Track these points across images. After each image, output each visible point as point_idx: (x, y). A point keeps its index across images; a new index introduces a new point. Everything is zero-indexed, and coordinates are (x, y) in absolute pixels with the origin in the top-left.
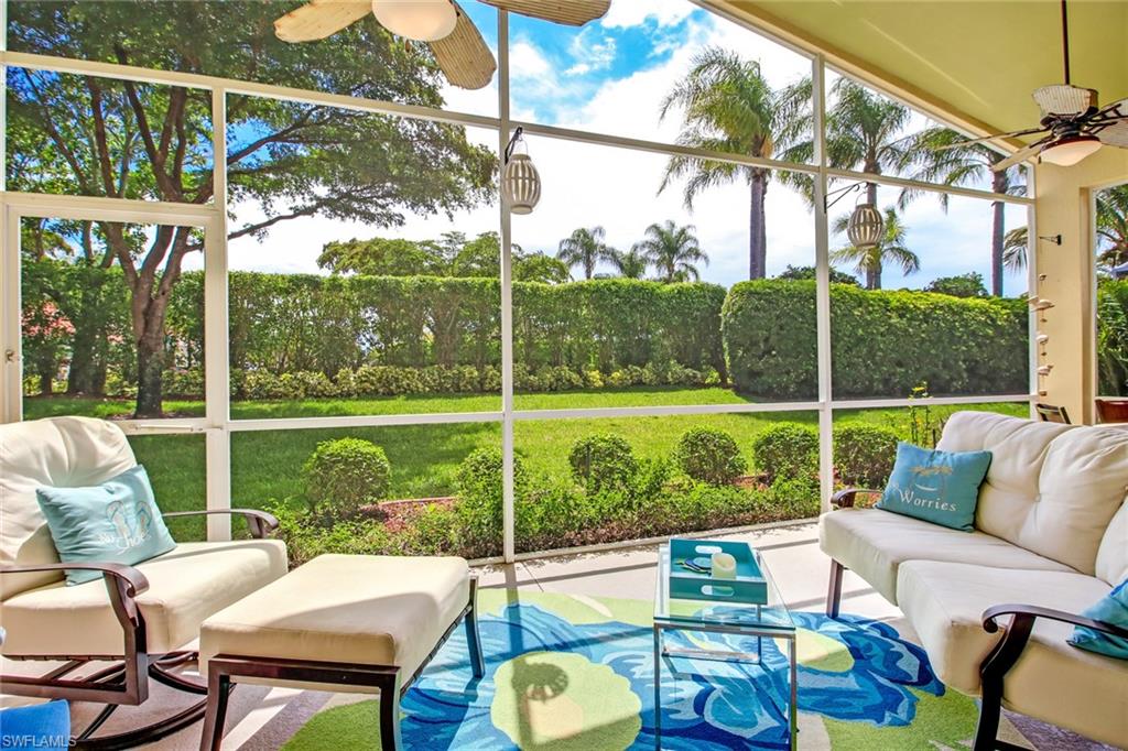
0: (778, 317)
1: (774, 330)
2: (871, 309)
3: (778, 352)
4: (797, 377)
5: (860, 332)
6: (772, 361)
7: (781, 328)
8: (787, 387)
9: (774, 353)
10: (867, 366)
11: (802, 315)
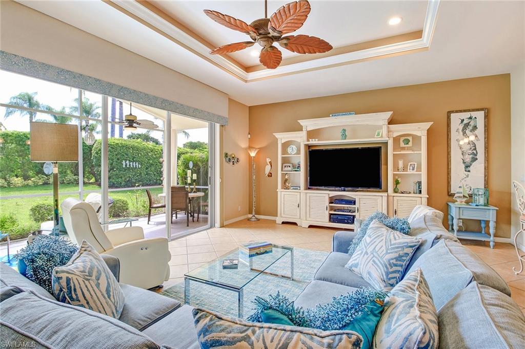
0: (116, 155)
1: (114, 160)
2: (156, 153)
3: (117, 169)
4: (126, 179)
5: (151, 162)
6: (113, 173)
7: (118, 159)
8: (121, 183)
9: (115, 169)
10: (155, 175)
11: (127, 155)
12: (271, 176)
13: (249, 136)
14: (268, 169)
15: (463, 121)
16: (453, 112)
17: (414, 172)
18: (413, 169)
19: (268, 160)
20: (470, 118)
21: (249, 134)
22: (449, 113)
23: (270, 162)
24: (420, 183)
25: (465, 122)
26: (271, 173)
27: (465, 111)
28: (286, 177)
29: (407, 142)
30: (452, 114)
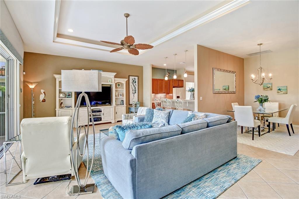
12: (45, 101)
13: (24, 73)
14: (42, 97)
15: (133, 79)
16: (130, 76)
17: (121, 97)
18: (121, 96)
19: (42, 91)
20: (134, 79)
21: (24, 71)
22: (129, 76)
23: (44, 93)
24: (123, 101)
25: (133, 80)
26: (45, 100)
27: (133, 76)
28: (62, 101)
29: (119, 85)
30: (130, 77)
